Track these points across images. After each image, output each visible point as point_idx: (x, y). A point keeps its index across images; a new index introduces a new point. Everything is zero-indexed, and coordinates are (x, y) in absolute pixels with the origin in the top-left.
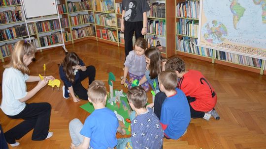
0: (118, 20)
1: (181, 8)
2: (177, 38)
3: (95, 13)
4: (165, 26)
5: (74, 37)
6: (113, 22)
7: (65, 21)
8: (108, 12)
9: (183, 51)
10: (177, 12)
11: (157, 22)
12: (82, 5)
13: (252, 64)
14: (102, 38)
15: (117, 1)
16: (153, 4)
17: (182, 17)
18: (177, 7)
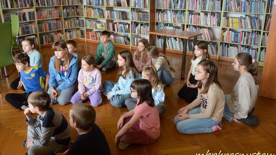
0: (108, 24)
1: (160, 15)
3: (86, 18)
4: (148, 28)
5: (67, 38)
6: (103, 26)
10: (156, 18)
11: (142, 25)
14: (91, 39)
15: (108, 9)
16: (139, 12)
17: (160, 21)
18: (157, 14)
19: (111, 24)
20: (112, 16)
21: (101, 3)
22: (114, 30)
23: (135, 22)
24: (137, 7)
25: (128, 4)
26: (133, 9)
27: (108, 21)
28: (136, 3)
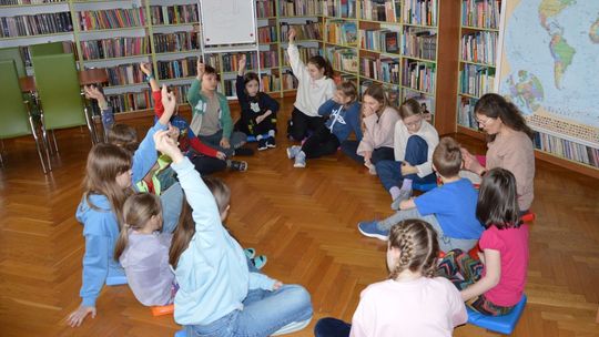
0: (361, 61)
1: (469, 44)
2: (459, 99)
3: (326, 45)
4: (434, 76)
5: (285, 86)
6: (354, 64)
7: (273, 56)
8: (346, 45)
9: (468, 126)
10: (461, 52)
11: (422, 67)
12: (306, 30)
13: (587, 160)
15: (363, 25)
16: (418, 35)
17: (470, 60)
18: (462, 42)
19: (367, 62)
20: (368, 42)
21: (351, 11)
22: (372, 76)
23: (410, 61)
24: (414, 23)
25: (398, 15)
26: (406, 28)
27: (362, 54)
28: (414, 12)
